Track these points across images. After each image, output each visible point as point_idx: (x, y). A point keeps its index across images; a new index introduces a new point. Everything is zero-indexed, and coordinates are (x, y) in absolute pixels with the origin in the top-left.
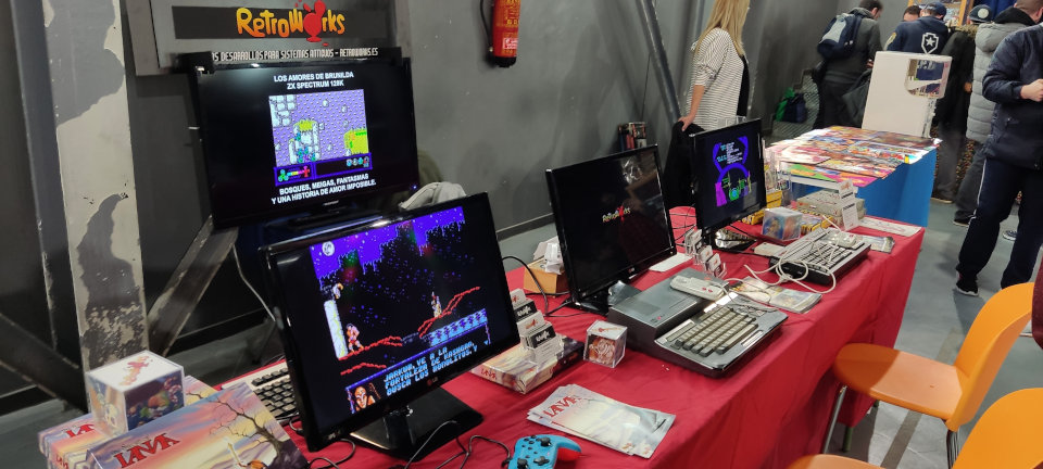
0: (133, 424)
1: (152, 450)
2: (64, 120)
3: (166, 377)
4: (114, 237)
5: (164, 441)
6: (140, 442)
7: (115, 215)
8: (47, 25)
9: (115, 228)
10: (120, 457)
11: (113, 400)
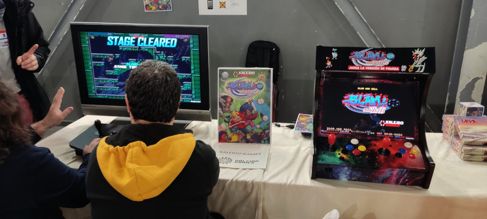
0: (468, 115)
1: (471, 122)
2: (468, 49)
3: (479, 108)
4: (474, 91)
5: (474, 122)
6: (468, 119)
7: (476, 84)
8: (471, 17)
9: (475, 89)
10: (462, 120)
11: (464, 109)
